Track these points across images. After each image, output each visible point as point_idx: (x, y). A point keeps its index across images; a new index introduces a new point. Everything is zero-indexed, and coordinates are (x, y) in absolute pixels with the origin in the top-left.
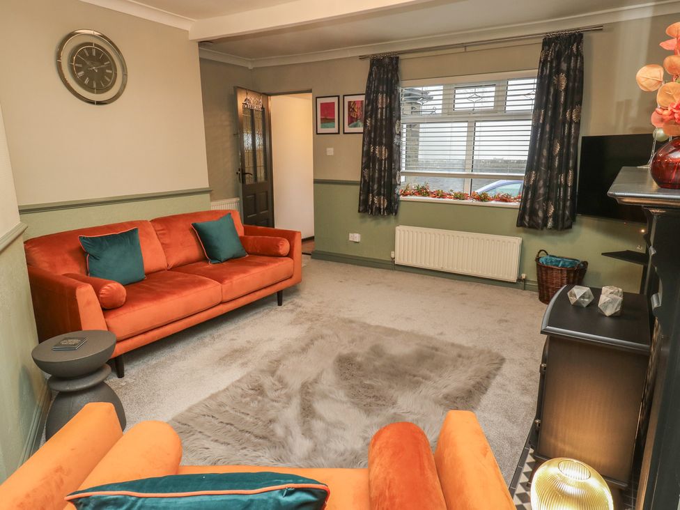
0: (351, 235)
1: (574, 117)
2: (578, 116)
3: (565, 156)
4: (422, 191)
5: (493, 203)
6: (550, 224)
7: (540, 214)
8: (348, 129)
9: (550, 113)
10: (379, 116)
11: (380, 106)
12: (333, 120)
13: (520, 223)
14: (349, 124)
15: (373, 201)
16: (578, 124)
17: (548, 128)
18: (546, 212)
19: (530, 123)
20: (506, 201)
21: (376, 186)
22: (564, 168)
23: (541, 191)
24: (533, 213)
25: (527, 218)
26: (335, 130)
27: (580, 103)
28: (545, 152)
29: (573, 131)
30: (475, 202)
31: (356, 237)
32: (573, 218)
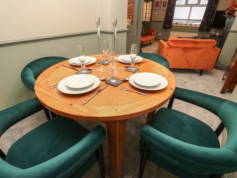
0: (159, 34)
1: (215, 6)
2: (216, 6)
3: (212, 15)
4: (176, 24)
5: (193, 26)
6: (205, 30)
7: (204, 28)
8: (162, 8)
9: (210, 5)
10: (171, 5)
11: (172, 2)
12: (158, 6)
13: (199, 30)
14: (163, 6)
15: (166, 26)
16: (216, 8)
17: (209, 9)
18: (205, 27)
19: (206, 7)
20: (196, 26)
21: (168, 22)
22: (211, 18)
23: (205, 23)
24: (202, 27)
25: (201, 29)
26: (159, 8)
27: (217, 3)
28: (208, 14)
29: (214, 9)
30: (190, 26)
31: (160, 34)
32: (210, 29)
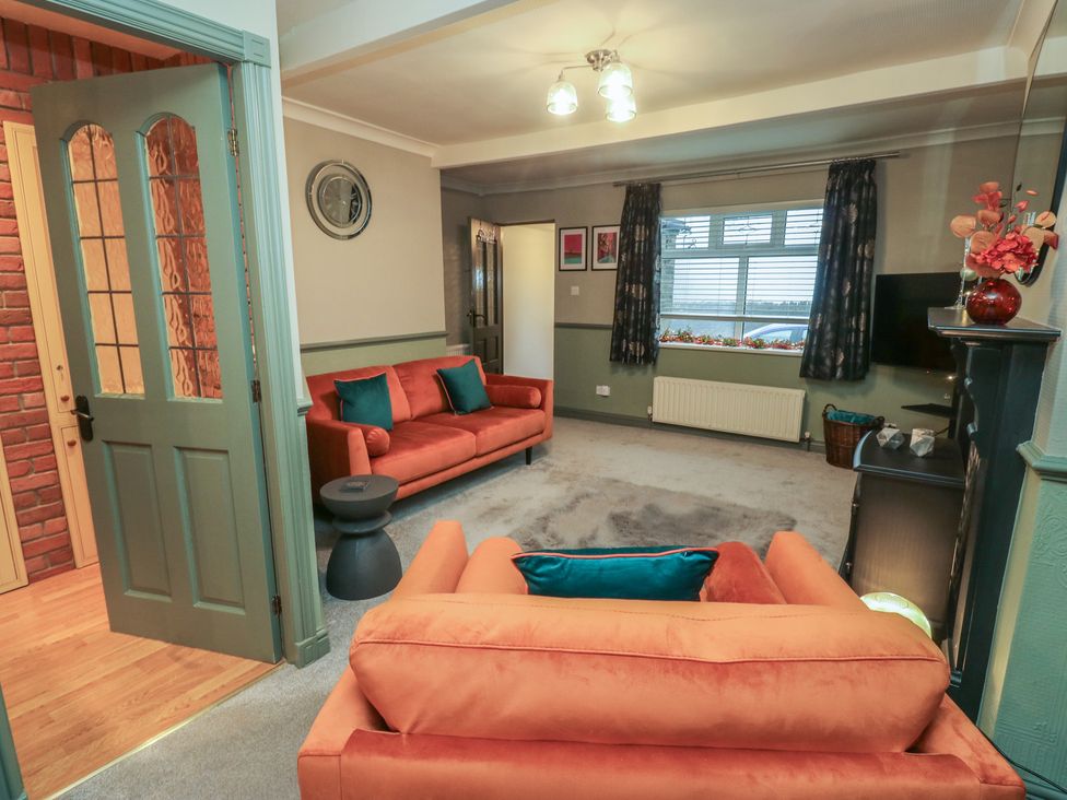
0: (598, 387)
1: (866, 252)
2: (871, 252)
3: (856, 298)
4: (682, 337)
5: (770, 349)
6: (838, 374)
7: (828, 362)
8: (597, 265)
9: (838, 248)
10: (636, 250)
11: (637, 239)
12: (580, 255)
13: (804, 373)
14: (599, 259)
15: (627, 348)
16: (871, 260)
17: (836, 264)
18: (834, 360)
19: (816, 258)
20: (785, 348)
21: (631, 331)
22: (855, 310)
23: (829, 336)
24: (819, 361)
25: (812, 367)
26: (582, 266)
27: (873, 237)
28: (833, 292)
29: (865, 268)
30: (752, 349)
31: (604, 390)
32: (866, 369)
